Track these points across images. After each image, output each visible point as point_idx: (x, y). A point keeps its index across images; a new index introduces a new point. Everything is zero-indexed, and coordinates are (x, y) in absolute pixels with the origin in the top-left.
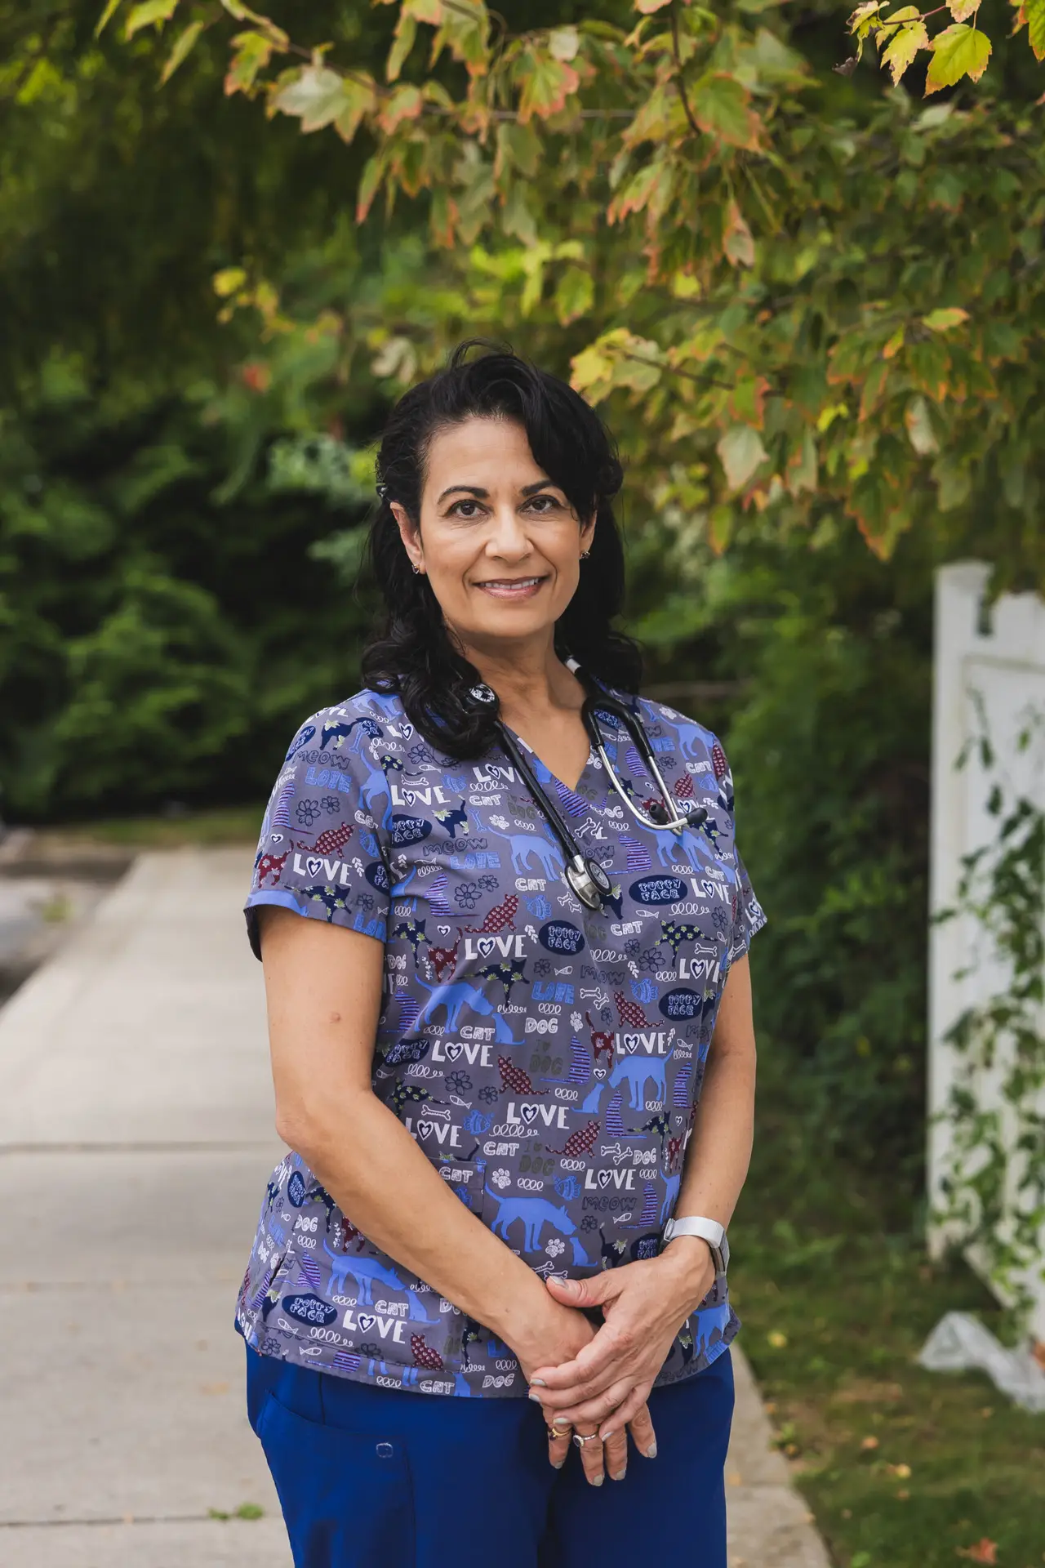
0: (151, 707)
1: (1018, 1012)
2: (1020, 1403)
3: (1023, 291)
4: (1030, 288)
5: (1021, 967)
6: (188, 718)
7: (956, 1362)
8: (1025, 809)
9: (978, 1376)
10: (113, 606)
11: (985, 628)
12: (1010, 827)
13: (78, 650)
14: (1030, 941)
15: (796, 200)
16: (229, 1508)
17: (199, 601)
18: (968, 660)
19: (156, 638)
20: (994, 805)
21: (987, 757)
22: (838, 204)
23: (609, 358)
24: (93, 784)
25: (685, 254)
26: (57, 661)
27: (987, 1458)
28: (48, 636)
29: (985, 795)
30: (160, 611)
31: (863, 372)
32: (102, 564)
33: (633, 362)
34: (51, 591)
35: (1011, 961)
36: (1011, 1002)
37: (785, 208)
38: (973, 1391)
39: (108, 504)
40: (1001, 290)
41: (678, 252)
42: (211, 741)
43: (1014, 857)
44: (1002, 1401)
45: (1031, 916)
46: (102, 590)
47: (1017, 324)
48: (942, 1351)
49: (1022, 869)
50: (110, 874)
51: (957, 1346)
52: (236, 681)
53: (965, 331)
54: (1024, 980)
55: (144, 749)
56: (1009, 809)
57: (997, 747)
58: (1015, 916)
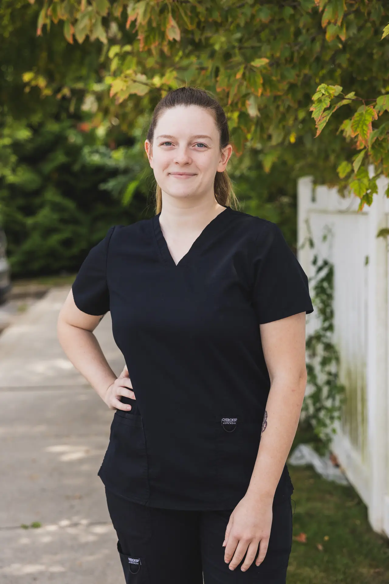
0: (54, 240)
1: (324, 336)
2: (324, 477)
3: (296, 55)
4: (299, 52)
5: (325, 319)
6: (67, 243)
7: (303, 462)
8: (326, 263)
9: (310, 467)
10: (41, 206)
11: (314, 199)
12: (320, 269)
13: (30, 221)
14: (328, 310)
15: (200, 16)
16: (28, 523)
17: (70, 204)
18: (310, 211)
19: (56, 216)
20: (315, 262)
21: (312, 244)
22: (219, 20)
23: (125, 81)
24: (36, 265)
25: (154, 38)
26: (23, 225)
27: (308, 500)
28: (19, 217)
29: (312, 258)
30: (56, 207)
31: (229, 86)
32: (38, 192)
33: (137, 84)
34: (20, 201)
35: (322, 318)
36: (322, 333)
37: (196, 20)
38: (308, 473)
39: (39, 172)
40: (287, 54)
41: (151, 37)
42: (75, 250)
43: (323, 280)
44: (317, 476)
45: (329, 301)
46: (37, 201)
47: (294, 67)
48: (298, 458)
49: (325, 285)
50: (40, 295)
51: (302, 457)
52: (83, 230)
53: (269, 68)
54: (326, 324)
55: (52, 254)
56: (320, 263)
57: (316, 241)
58: (323, 302)
